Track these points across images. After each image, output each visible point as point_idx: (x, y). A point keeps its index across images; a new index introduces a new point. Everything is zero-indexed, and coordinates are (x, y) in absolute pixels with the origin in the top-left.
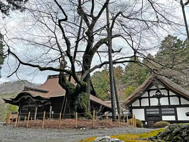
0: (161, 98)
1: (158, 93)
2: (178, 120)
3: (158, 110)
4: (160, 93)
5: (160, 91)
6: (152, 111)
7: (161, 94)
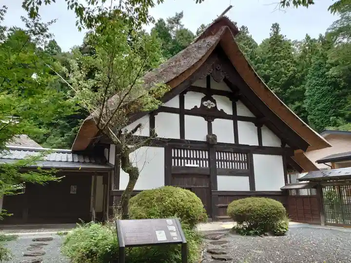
0: (215, 120)
1: (209, 101)
2: (256, 190)
3: (205, 155)
4: (214, 105)
5: (214, 97)
6: (187, 158)
7: (216, 107)
